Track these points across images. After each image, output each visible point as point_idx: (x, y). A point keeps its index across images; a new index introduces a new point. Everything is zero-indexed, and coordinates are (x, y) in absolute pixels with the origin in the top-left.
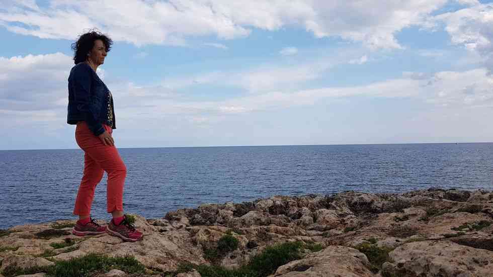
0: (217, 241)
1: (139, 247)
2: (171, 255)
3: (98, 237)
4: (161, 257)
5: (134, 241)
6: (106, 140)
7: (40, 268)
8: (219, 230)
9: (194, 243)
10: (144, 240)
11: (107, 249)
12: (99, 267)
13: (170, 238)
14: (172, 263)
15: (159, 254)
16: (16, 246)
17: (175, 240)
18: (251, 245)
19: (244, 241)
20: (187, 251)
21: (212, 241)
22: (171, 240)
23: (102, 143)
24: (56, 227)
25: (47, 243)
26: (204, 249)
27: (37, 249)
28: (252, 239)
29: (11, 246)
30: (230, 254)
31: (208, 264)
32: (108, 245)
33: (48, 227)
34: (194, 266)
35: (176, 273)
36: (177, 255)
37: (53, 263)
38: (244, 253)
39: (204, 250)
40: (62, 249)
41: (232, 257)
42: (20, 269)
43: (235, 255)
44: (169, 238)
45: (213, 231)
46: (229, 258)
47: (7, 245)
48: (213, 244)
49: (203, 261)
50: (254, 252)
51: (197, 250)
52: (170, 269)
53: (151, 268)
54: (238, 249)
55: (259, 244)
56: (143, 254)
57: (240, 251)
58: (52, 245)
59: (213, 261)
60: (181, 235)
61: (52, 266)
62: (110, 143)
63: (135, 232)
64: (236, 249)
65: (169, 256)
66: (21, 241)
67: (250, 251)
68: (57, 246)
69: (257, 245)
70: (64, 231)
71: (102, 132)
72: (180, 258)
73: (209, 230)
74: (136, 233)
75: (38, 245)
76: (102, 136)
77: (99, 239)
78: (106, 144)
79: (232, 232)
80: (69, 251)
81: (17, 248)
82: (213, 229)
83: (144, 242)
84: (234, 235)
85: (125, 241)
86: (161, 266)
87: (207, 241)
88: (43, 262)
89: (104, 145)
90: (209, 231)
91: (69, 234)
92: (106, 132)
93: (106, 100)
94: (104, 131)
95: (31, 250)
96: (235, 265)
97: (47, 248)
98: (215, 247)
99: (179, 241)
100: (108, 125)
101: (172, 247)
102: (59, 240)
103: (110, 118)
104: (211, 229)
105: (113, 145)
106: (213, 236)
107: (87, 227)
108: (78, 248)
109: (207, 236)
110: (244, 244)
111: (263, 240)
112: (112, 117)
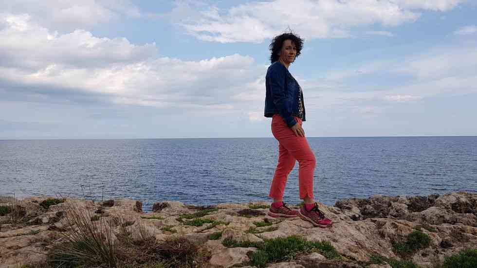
0: (406, 237)
1: (330, 234)
2: (361, 246)
3: (292, 220)
4: (352, 245)
5: (324, 228)
6: (297, 131)
7: (252, 243)
8: (407, 225)
9: (382, 235)
10: (333, 227)
11: (302, 232)
12: (301, 249)
13: (358, 228)
14: (363, 252)
15: (349, 242)
16: (227, 221)
17: (363, 231)
18: (445, 245)
19: (436, 239)
20: (376, 242)
21: (400, 236)
22: (359, 230)
23: (294, 134)
24: (252, 208)
25: (250, 221)
26: (393, 242)
27: (244, 225)
28: (446, 238)
29: (223, 221)
30: (421, 251)
31: (398, 259)
32: (303, 229)
33: (246, 207)
34: (385, 259)
35: (368, 264)
36: (367, 245)
37: (261, 240)
38: (437, 252)
39: (392, 244)
40: (263, 227)
41: (424, 255)
42: (235, 242)
43: (427, 253)
44: (356, 227)
45: (400, 225)
46: (420, 255)
47: (220, 220)
48: (402, 239)
49: (393, 255)
50: (449, 253)
51: (385, 243)
52: (362, 259)
53: (345, 256)
54: (430, 247)
55: (454, 244)
56: (335, 241)
57: (433, 250)
58: (255, 223)
59: (403, 257)
60: (368, 226)
61: (261, 242)
62: (301, 134)
63: (325, 219)
64: (428, 247)
65: (359, 246)
66: (229, 217)
67: (444, 251)
68: (259, 225)
69: (453, 246)
70: (259, 211)
71: (294, 124)
72: (370, 249)
73: (396, 223)
74: (325, 221)
75: (244, 222)
76: (294, 128)
77: (294, 222)
78: (298, 136)
79: (422, 229)
80: (269, 230)
81: (228, 223)
82: (400, 223)
83: (333, 228)
84: (425, 232)
85: (315, 226)
86: (354, 255)
87: (395, 235)
88: (253, 238)
89: (296, 136)
90: (396, 225)
91: (264, 215)
92: (298, 124)
93: (298, 94)
94: (296, 123)
95: (239, 225)
96: (429, 263)
97: (250, 225)
98: (403, 242)
99: (366, 231)
100: (299, 117)
101: (361, 237)
102: (259, 219)
103: (301, 110)
104: (398, 223)
105: (304, 136)
106: (401, 231)
107: (280, 209)
108: (276, 229)
109: (394, 229)
110: (436, 243)
111: (459, 240)
112: (302, 110)
